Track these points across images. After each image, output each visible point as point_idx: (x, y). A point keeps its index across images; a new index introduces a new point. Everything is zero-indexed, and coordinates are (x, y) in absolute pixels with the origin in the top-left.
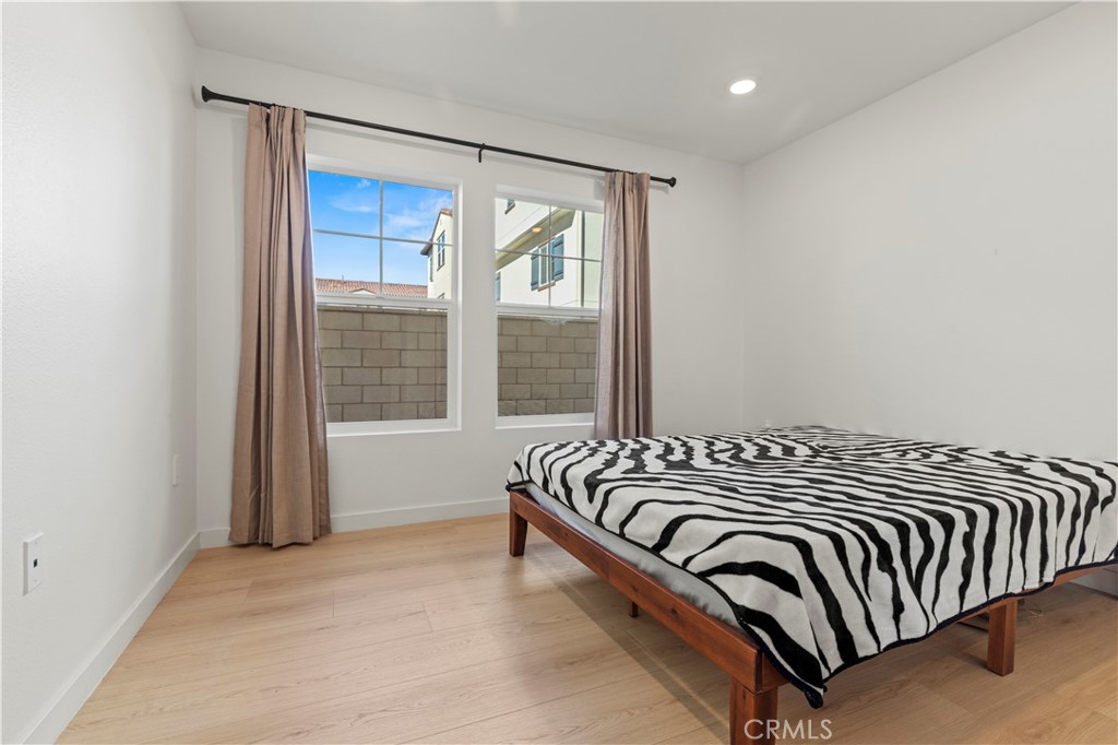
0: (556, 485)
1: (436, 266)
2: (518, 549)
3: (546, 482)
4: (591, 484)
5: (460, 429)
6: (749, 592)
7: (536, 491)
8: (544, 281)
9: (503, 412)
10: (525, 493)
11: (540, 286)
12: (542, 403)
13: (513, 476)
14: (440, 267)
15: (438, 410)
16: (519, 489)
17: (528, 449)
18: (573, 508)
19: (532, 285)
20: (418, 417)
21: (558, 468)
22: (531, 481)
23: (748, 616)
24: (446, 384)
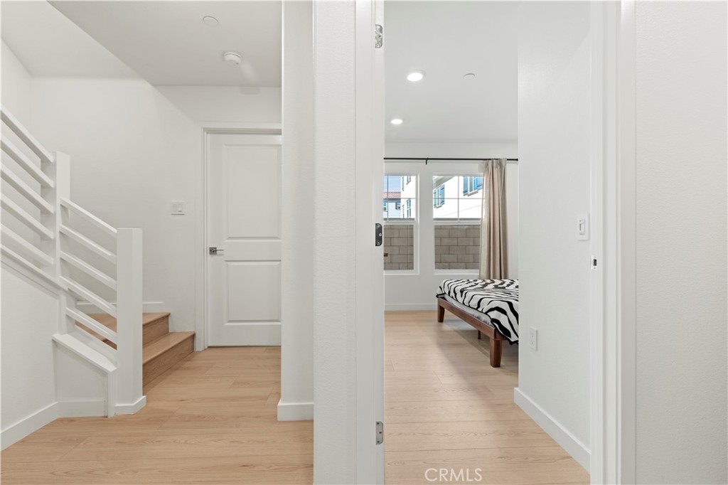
0: (452, 294)
1: (405, 182)
2: (441, 320)
3: (449, 292)
4: (462, 291)
5: (419, 274)
6: (494, 314)
7: (446, 296)
8: (471, 190)
9: (437, 268)
10: (444, 298)
11: (469, 193)
12: (447, 264)
13: (439, 292)
14: (408, 182)
15: (409, 266)
16: (441, 296)
17: (444, 281)
18: (457, 300)
19: (464, 192)
20: (399, 269)
21: (453, 287)
22: (445, 293)
23: (494, 320)
24: (413, 254)
